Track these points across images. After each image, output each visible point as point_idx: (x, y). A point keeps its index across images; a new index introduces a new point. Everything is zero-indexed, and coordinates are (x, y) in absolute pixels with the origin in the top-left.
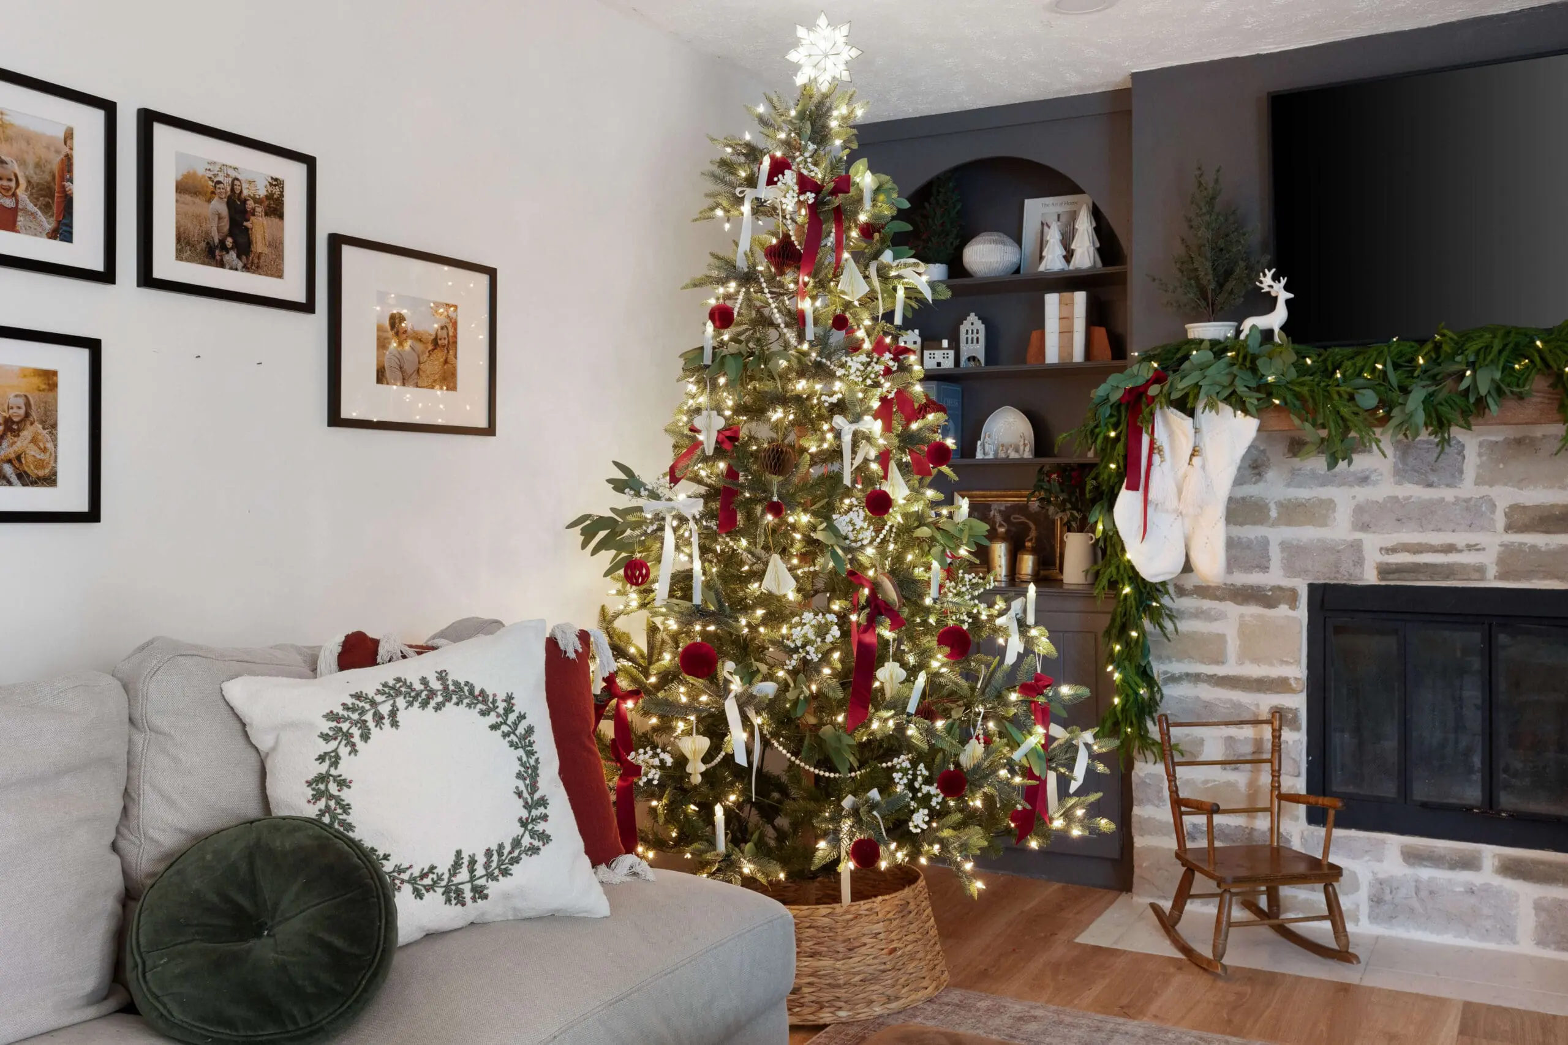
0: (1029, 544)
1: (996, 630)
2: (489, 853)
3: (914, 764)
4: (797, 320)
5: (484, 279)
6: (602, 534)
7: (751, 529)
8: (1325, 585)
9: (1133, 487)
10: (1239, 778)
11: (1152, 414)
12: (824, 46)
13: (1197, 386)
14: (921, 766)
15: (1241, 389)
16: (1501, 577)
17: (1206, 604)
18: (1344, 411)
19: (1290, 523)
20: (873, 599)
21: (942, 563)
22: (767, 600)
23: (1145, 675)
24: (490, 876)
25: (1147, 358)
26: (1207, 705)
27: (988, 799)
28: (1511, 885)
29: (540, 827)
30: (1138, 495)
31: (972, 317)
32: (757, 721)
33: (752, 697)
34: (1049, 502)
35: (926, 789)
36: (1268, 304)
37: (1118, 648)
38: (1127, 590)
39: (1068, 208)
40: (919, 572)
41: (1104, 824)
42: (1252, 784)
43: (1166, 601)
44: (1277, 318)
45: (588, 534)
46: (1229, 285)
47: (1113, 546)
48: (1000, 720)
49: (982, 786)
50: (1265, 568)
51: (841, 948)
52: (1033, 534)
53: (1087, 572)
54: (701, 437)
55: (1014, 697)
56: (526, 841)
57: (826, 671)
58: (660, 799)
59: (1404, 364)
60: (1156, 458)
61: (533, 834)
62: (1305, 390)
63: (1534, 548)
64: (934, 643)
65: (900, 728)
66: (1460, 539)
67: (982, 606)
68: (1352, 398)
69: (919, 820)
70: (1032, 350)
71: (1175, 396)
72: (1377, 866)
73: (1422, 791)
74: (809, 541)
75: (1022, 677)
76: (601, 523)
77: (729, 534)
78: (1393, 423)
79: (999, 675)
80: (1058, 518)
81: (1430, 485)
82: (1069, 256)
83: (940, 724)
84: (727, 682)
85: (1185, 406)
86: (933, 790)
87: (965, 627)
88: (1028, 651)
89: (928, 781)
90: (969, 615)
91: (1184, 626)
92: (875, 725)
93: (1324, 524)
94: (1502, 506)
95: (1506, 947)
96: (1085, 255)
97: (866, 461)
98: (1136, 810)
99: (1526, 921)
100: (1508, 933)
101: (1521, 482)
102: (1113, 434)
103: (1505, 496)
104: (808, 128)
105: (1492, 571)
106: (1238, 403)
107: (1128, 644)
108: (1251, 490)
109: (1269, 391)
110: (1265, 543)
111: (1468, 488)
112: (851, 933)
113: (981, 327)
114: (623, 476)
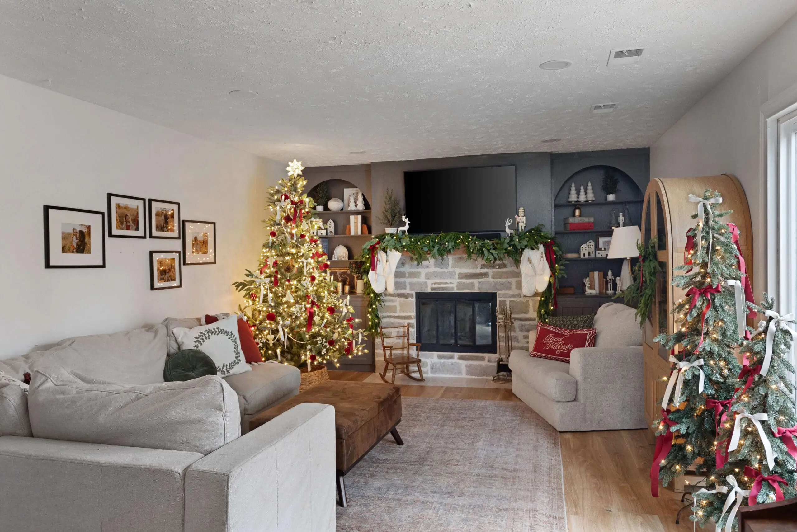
0: (347, 283)
1: (340, 307)
2: (230, 364)
3: (322, 339)
4: (292, 235)
5: (213, 225)
6: (241, 287)
7: (282, 285)
8: (419, 293)
9: (373, 270)
10: (400, 341)
11: (377, 252)
12: (296, 167)
13: (387, 245)
14: (324, 339)
15: (397, 246)
16: (457, 290)
17: (392, 298)
18: (421, 252)
19: (411, 278)
20: (312, 301)
21: (327, 292)
22: (287, 302)
23: (377, 316)
24: (230, 368)
25: (376, 237)
26: (392, 324)
27: (340, 346)
28: (461, 362)
29: (239, 358)
30: (374, 272)
31: (331, 221)
32: (286, 330)
33: (285, 325)
34: (353, 272)
35: (325, 344)
36: (404, 224)
37: (370, 310)
38: (372, 295)
39: (356, 192)
40: (322, 294)
41: (366, 351)
42: (403, 342)
43: (382, 298)
44: (406, 228)
45: (237, 287)
46: (395, 219)
47: (369, 284)
48: (342, 328)
49: (338, 343)
50: (405, 289)
51: (308, 383)
52: (348, 280)
53: (362, 291)
54: (268, 263)
55: (345, 322)
56: (237, 361)
57: (302, 318)
58: (263, 350)
59: (433, 240)
60: (378, 263)
61: (238, 360)
62: (412, 247)
63: (464, 283)
64: (326, 311)
65: (319, 331)
66: (448, 281)
67: (337, 301)
68: (422, 249)
69: (324, 351)
70: (347, 231)
71: (382, 248)
72: (432, 360)
73: (441, 342)
74: (296, 288)
75: (347, 318)
76: (241, 284)
77: (276, 286)
78: (431, 255)
79: (341, 318)
80: (355, 276)
81: (442, 268)
82: (356, 206)
83: (328, 329)
84: (279, 321)
85: (385, 250)
86: (327, 344)
87: (333, 306)
88: (348, 312)
89: (326, 342)
90: (334, 304)
91: (386, 304)
92: (313, 330)
93: (419, 278)
94: (457, 273)
95: (460, 376)
96: (361, 206)
97: (310, 269)
98: (376, 351)
99: (464, 369)
100: (460, 373)
101: (461, 268)
102: (368, 256)
103: (458, 271)
104: (293, 188)
105: (455, 288)
106: (396, 249)
107: (372, 309)
108: (402, 269)
109: (404, 247)
110: (405, 282)
111: (450, 269)
112: (310, 379)
113: (333, 224)
114: (248, 273)
